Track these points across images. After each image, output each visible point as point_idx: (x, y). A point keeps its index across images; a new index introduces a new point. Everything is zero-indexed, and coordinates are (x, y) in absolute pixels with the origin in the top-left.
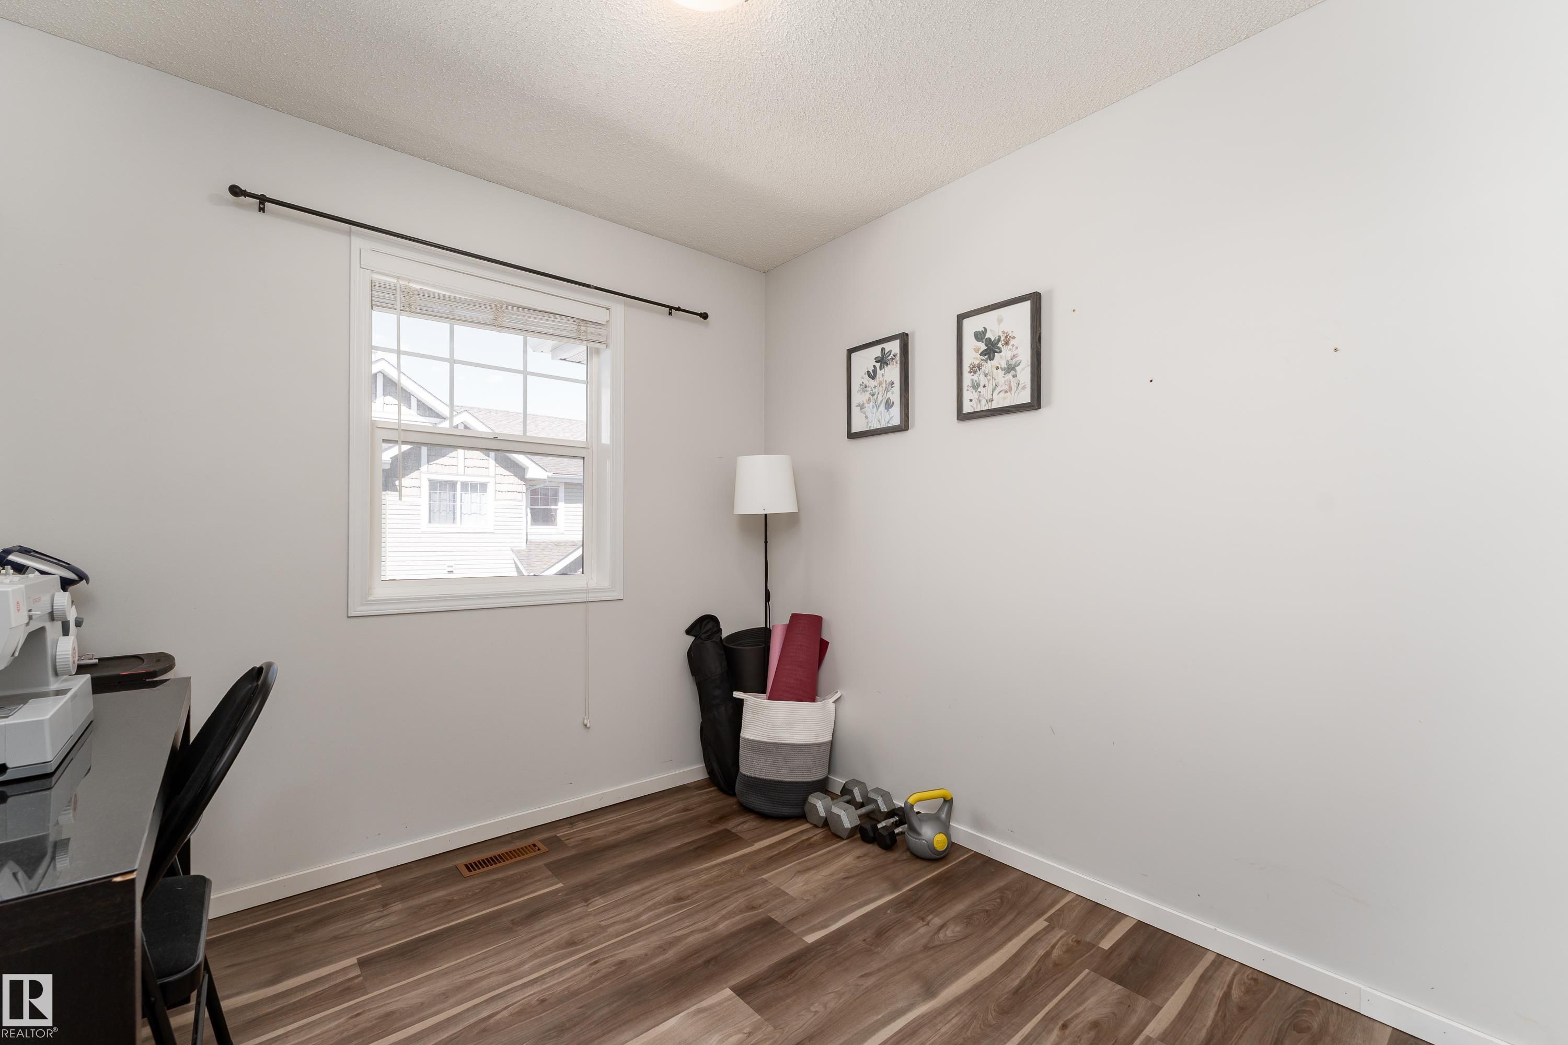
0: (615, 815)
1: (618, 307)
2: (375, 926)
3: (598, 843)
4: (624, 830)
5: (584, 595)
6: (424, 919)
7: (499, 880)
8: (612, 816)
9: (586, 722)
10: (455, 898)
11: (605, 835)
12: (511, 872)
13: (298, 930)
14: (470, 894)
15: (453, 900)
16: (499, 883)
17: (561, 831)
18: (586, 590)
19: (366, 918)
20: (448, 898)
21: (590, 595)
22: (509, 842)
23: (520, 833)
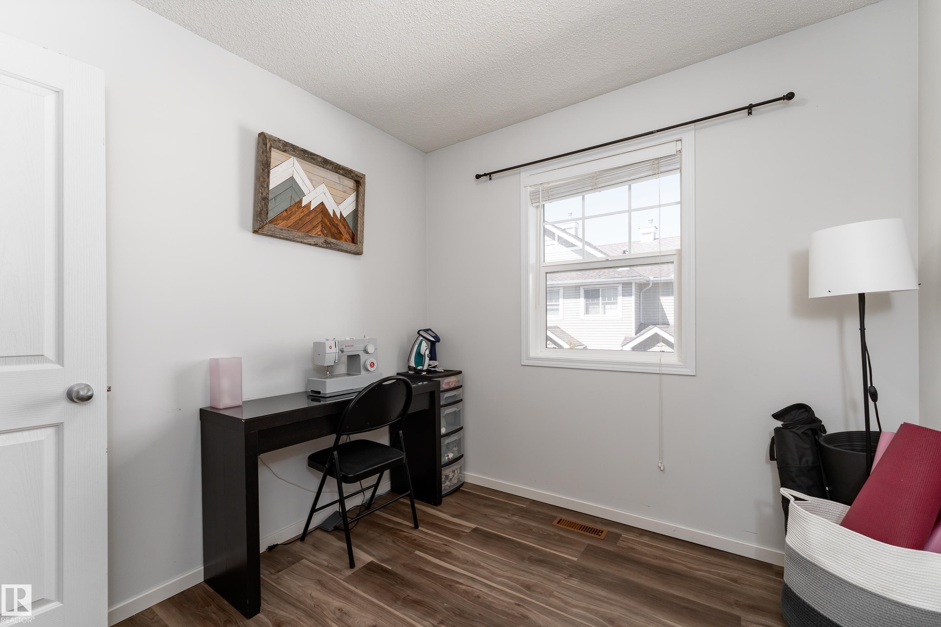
0: (675, 547)
1: (687, 134)
2: (499, 520)
3: (634, 555)
4: (664, 559)
5: (658, 368)
6: (512, 530)
7: (559, 535)
8: (673, 547)
9: (660, 465)
10: (534, 530)
11: (646, 554)
12: (570, 536)
13: (485, 506)
14: (541, 532)
15: (532, 530)
16: (557, 537)
17: (628, 534)
18: (659, 364)
19: (502, 515)
20: (532, 528)
21: (663, 369)
22: (596, 522)
23: (607, 521)
